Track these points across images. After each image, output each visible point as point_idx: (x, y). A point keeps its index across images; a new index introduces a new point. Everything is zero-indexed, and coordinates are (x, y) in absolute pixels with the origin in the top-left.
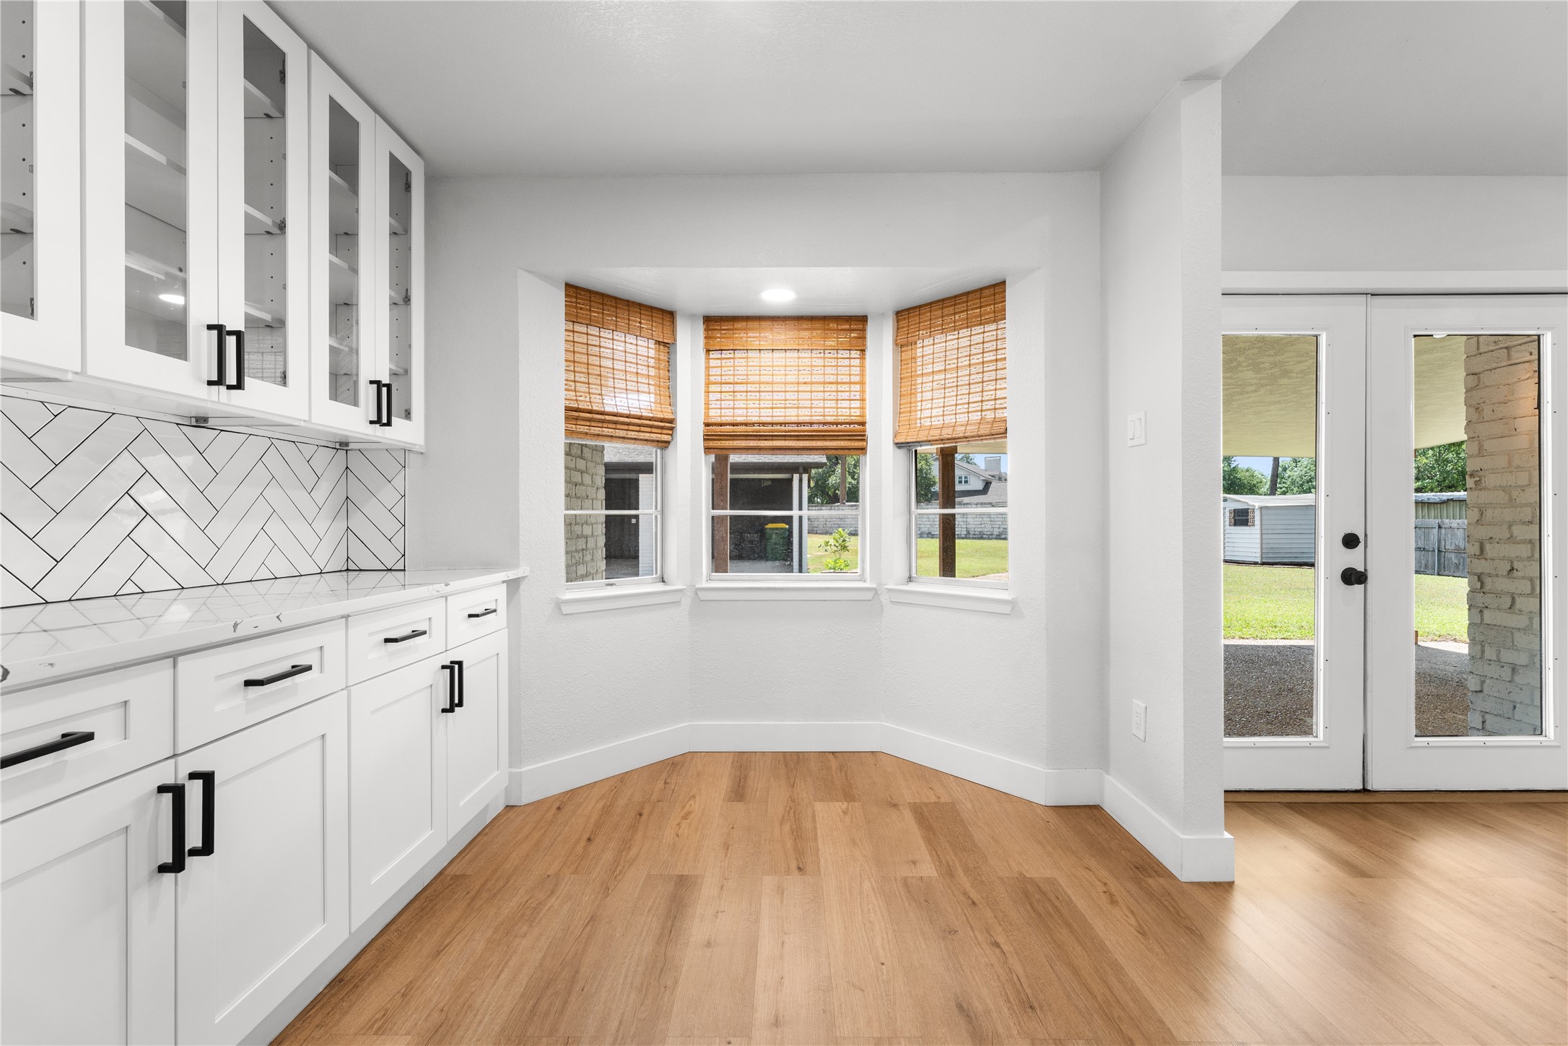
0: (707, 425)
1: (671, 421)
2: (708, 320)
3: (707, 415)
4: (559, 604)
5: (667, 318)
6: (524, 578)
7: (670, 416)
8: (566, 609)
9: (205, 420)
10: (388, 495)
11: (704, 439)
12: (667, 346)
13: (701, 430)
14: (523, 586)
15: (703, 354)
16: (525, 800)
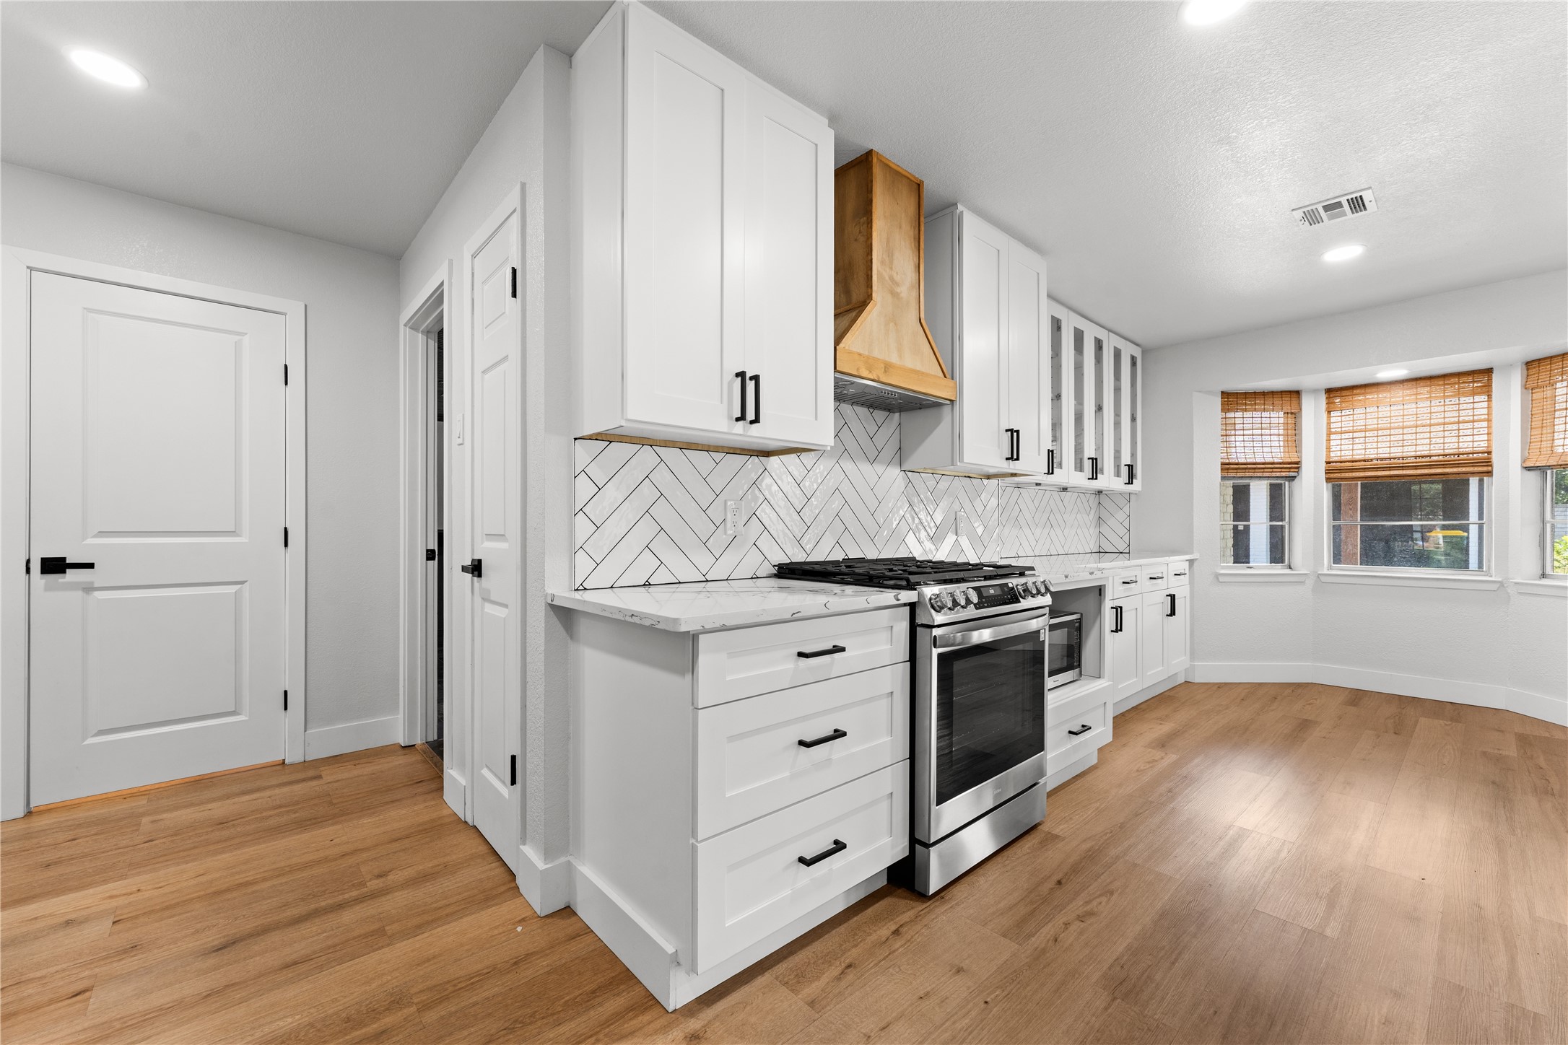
0: (1328, 463)
1: (1297, 463)
2: (1330, 392)
3: (1328, 456)
4: (1217, 576)
5: (1295, 395)
6: (1196, 559)
7: (1298, 460)
8: (1221, 579)
9: (1066, 489)
10: (1121, 516)
11: (1326, 473)
12: (1295, 415)
13: (1323, 466)
14: (1196, 564)
15: (1325, 415)
16: (1197, 680)
